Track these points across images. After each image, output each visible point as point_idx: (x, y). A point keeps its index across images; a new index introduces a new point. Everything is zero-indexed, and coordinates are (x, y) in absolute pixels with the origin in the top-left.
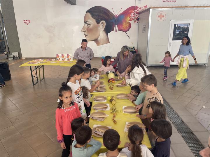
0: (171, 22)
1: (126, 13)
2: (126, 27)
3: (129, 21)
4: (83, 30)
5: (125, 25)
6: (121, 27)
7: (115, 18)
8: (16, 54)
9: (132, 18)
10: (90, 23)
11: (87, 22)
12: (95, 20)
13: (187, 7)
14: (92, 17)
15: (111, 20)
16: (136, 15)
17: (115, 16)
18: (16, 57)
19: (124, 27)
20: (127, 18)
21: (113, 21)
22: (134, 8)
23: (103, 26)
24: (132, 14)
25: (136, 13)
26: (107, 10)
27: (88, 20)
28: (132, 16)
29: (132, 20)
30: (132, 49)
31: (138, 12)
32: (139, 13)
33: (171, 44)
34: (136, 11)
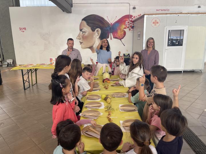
0: (165, 28)
1: (121, 21)
2: (121, 35)
3: (124, 29)
4: (78, 38)
5: (120, 33)
6: (116, 34)
7: (110, 26)
8: (10, 61)
9: (127, 26)
10: (85, 31)
11: (83, 30)
12: (90, 28)
13: (181, 13)
14: (88, 25)
15: (106, 27)
16: (131, 24)
17: (110, 24)
18: (10, 64)
19: (119, 35)
20: (122, 26)
21: (108, 29)
22: (128, 16)
23: (98, 34)
24: (127, 22)
25: (131, 22)
26: (103, 19)
27: (84, 28)
28: (127, 24)
29: (127, 28)
30: (127, 56)
31: (133, 20)
32: (133, 22)
33: (166, 49)
34: (131, 19)
